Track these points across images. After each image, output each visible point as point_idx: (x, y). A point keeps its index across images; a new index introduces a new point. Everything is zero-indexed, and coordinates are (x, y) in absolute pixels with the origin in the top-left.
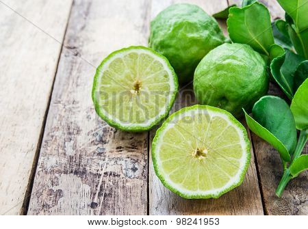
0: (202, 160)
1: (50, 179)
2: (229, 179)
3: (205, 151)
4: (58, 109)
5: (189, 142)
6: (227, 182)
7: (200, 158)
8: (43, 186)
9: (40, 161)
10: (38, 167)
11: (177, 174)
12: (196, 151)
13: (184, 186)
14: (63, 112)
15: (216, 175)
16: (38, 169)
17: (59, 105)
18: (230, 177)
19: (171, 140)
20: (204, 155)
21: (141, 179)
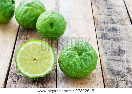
0: (36, 62)
1: (16, 70)
2: (47, 69)
3: (37, 58)
4: (20, 41)
5: (30, 55)
6: (46, 70)
7: (35, 61)
8: (13, 73)
9: (12, 63)
10: (11, 65)
11: (26, 68)
12: (33, 58)
13: (29, 73)
14: (22, 43)
15: (42, 67)
16: (11, 66)
17: (20, 40)
18: (47, 68)
19: (23, 55)
20: (37, 60)
21: (54, 71)
